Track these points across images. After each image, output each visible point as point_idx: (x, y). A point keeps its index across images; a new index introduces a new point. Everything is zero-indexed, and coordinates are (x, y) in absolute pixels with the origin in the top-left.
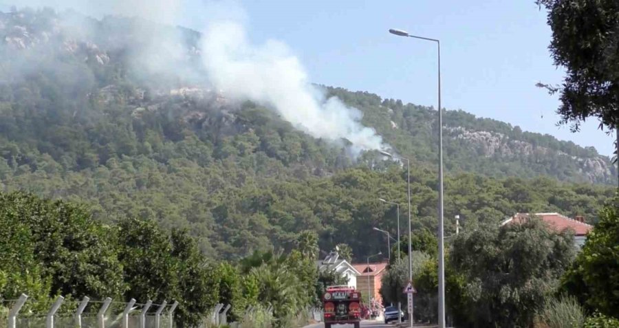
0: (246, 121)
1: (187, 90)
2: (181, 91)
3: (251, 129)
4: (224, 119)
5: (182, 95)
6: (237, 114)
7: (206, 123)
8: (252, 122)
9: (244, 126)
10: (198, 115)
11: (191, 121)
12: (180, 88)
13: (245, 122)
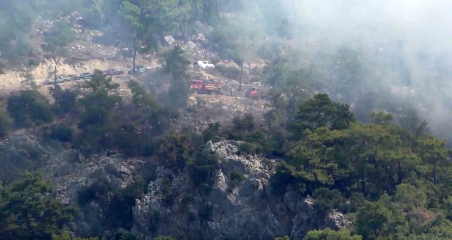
0: (318, 184)
1: (66, 69)
2: (40, 75)
3: (336, 216)
4: (222, 180)
5: (44, 90)
6: (276, 155)
7: (147, 203)
8: (341, 184)
9: (309, 202)
10: (111, 171)
11: (87, 196)
12: (33, 64)
13: (312, 187)
